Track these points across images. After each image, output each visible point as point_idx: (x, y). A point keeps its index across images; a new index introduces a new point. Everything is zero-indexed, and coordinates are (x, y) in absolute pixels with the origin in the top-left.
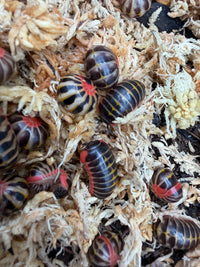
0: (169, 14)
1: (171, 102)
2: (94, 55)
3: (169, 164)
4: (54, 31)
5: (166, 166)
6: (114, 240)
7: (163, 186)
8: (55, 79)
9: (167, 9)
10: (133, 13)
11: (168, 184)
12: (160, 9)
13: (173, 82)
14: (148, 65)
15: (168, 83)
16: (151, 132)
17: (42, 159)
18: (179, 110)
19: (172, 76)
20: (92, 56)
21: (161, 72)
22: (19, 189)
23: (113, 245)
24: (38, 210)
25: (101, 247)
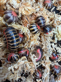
0: (57, 9)
1: (57, 33)
2: (40, 18)
3: (55, 50)
4: (31, 10)
8: (28, 24)
10: (48, 7)
12: (54, 7)
13: (58, 27)
14: (51, 22)
18: (59, 35)
19: (58, 26)
20: (39, 18)
21: (55, 24)
22: (17, 55)
23: (40, 72)
25: (37, 73)
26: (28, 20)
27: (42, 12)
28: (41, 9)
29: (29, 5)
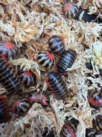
0: (88, 13)
1: (94, 56)
3: (97, 88)
4: (32, 33)
5: (96, 89)
6: (72, 127)
7: (95, 99)
8: (36, 53)
9: (87, 11)
10: (70, 16)
11: (97, 98)
14: (80, 40)
15: (91, 47)
16: (86, 72)
17: (34, 89)
18: (98, 60)
19: (92, 44)
21: (86, 42)
22: (24, 103)
23: (72, 130)
24: (34, 112)
26: (34, 48)
27: (60, 27)
28: (58, 23)
29: (28, 26)
